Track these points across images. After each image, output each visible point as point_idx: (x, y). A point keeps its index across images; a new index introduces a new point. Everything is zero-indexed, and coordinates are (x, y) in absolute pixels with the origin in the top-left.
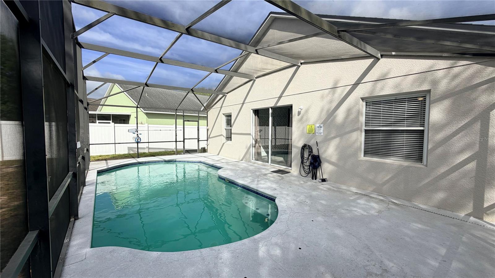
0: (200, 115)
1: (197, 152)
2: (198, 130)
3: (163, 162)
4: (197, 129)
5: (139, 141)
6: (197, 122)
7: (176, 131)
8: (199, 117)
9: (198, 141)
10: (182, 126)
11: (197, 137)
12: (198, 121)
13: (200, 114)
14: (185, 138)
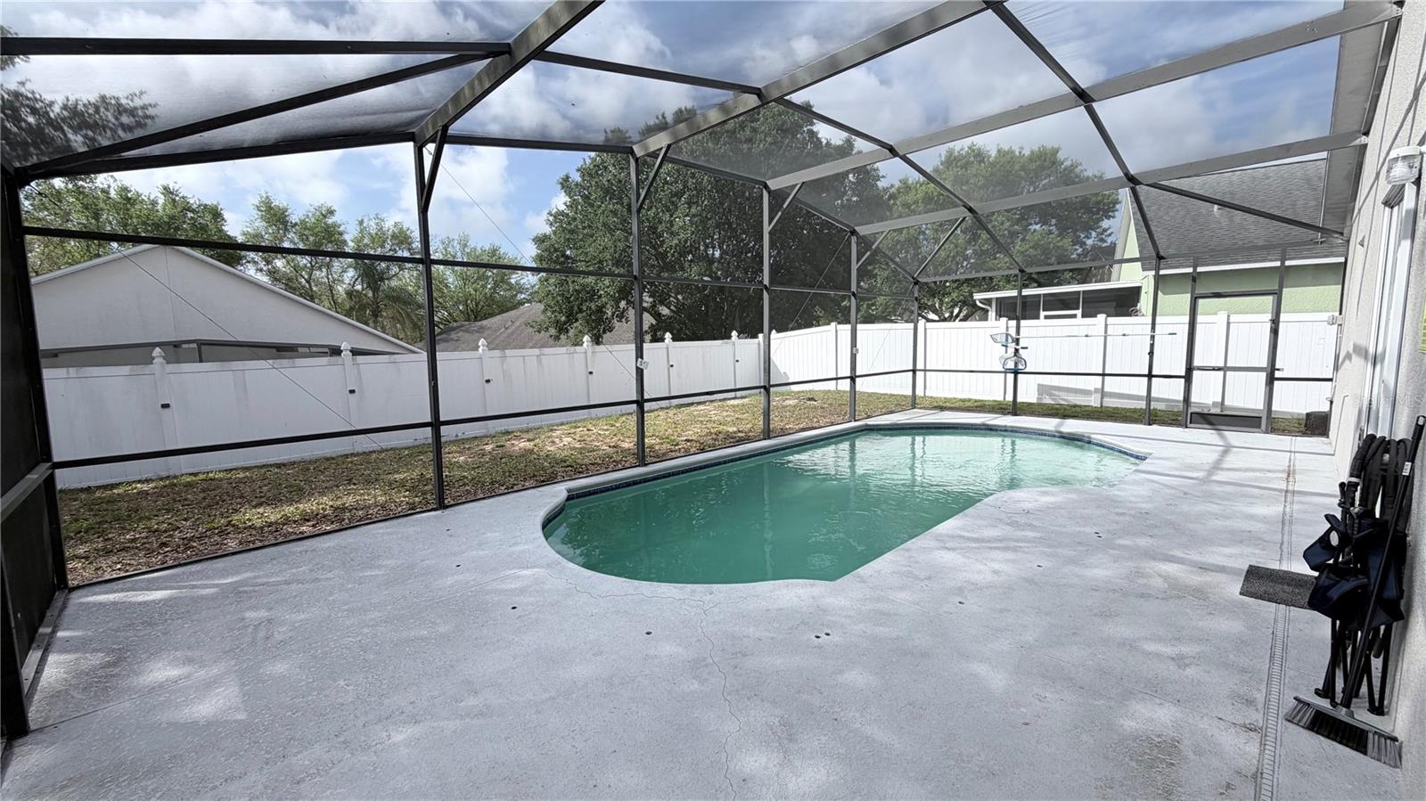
0: (1288, 263)
1: (1259, 426)
2: (1275, 332)
3: (1054, 436)
4: (1268, 326)
5: (1020, 367)
6: (1270, 298)
7: (1153, 337)
8: (1285, 276)
9: (1271, 380)
10: (1186, 319)
11: (1264, 364)
12: (1278, 295)
13: (1290, 259)
14: (1196, 363)
